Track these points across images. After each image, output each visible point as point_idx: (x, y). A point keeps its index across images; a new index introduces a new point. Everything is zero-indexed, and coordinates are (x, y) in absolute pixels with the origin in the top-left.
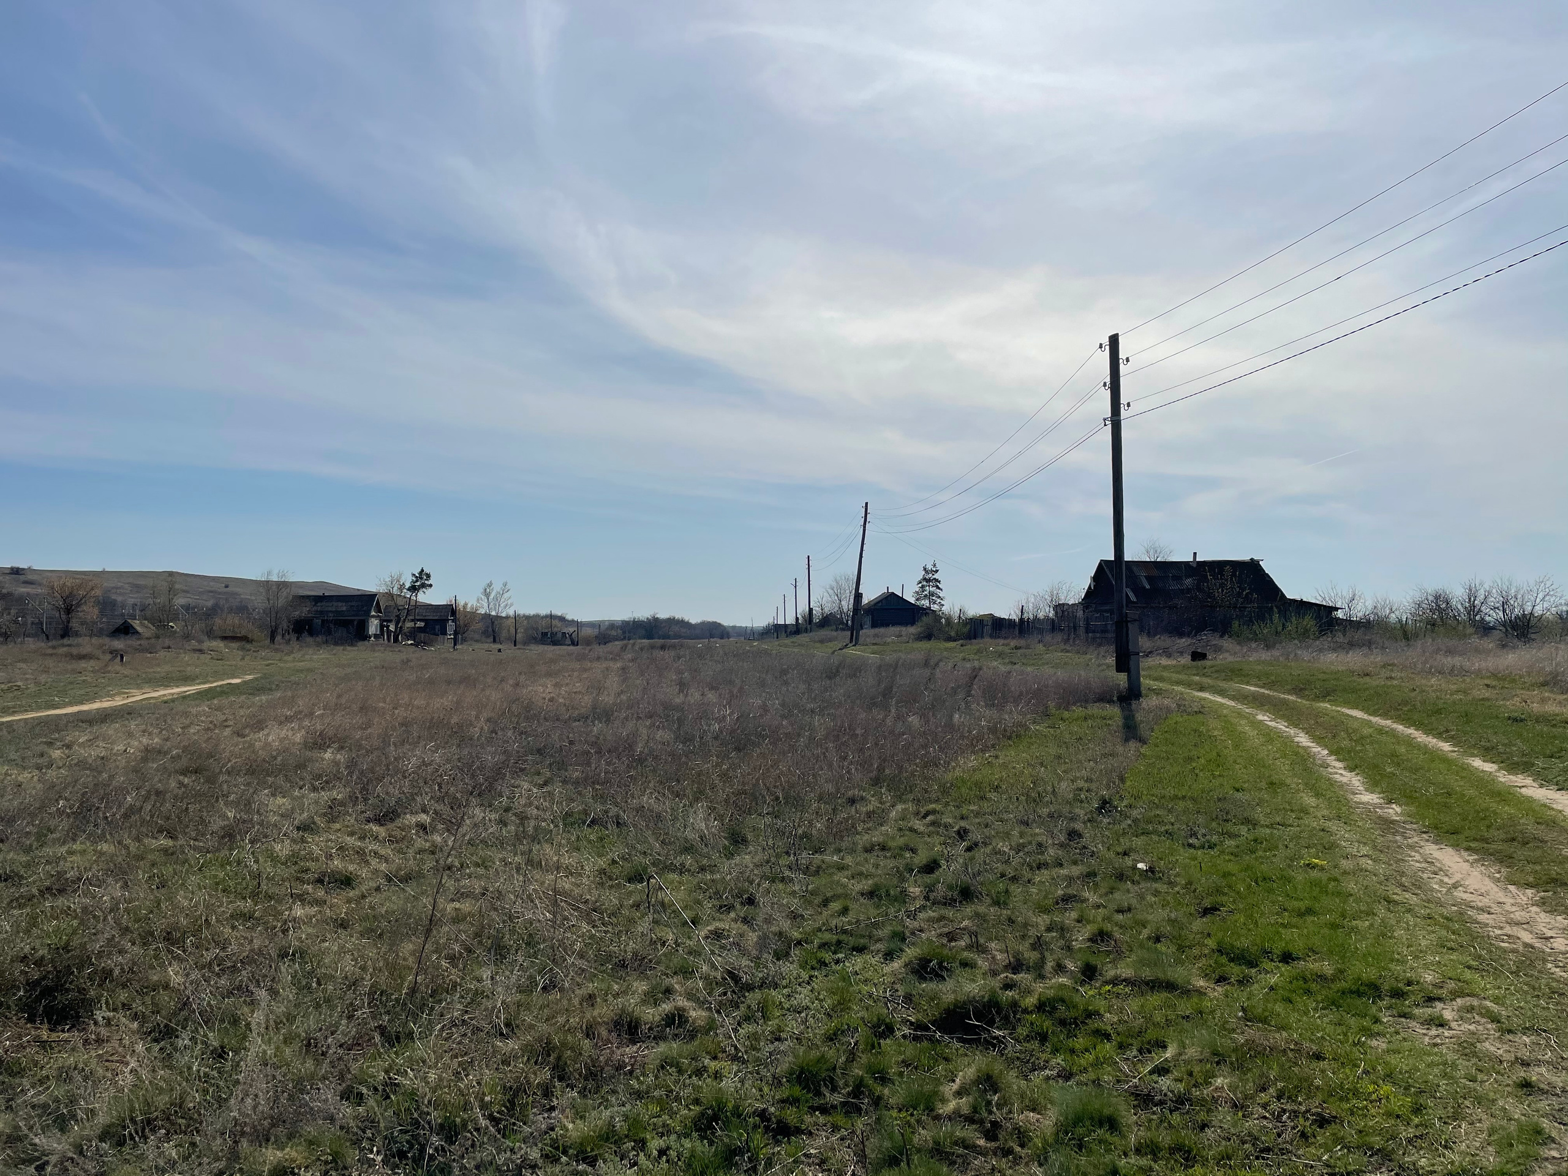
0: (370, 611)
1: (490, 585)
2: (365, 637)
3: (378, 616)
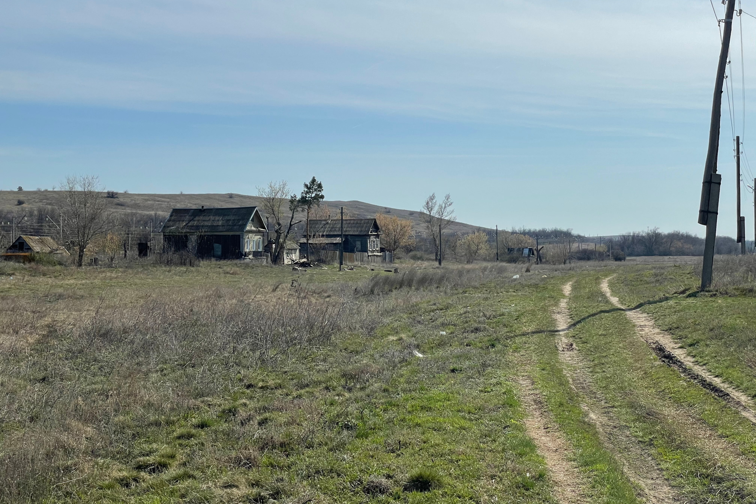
0: (245, 225)
1: (432, 198)
2: (240, 255)
3: (259, 232)
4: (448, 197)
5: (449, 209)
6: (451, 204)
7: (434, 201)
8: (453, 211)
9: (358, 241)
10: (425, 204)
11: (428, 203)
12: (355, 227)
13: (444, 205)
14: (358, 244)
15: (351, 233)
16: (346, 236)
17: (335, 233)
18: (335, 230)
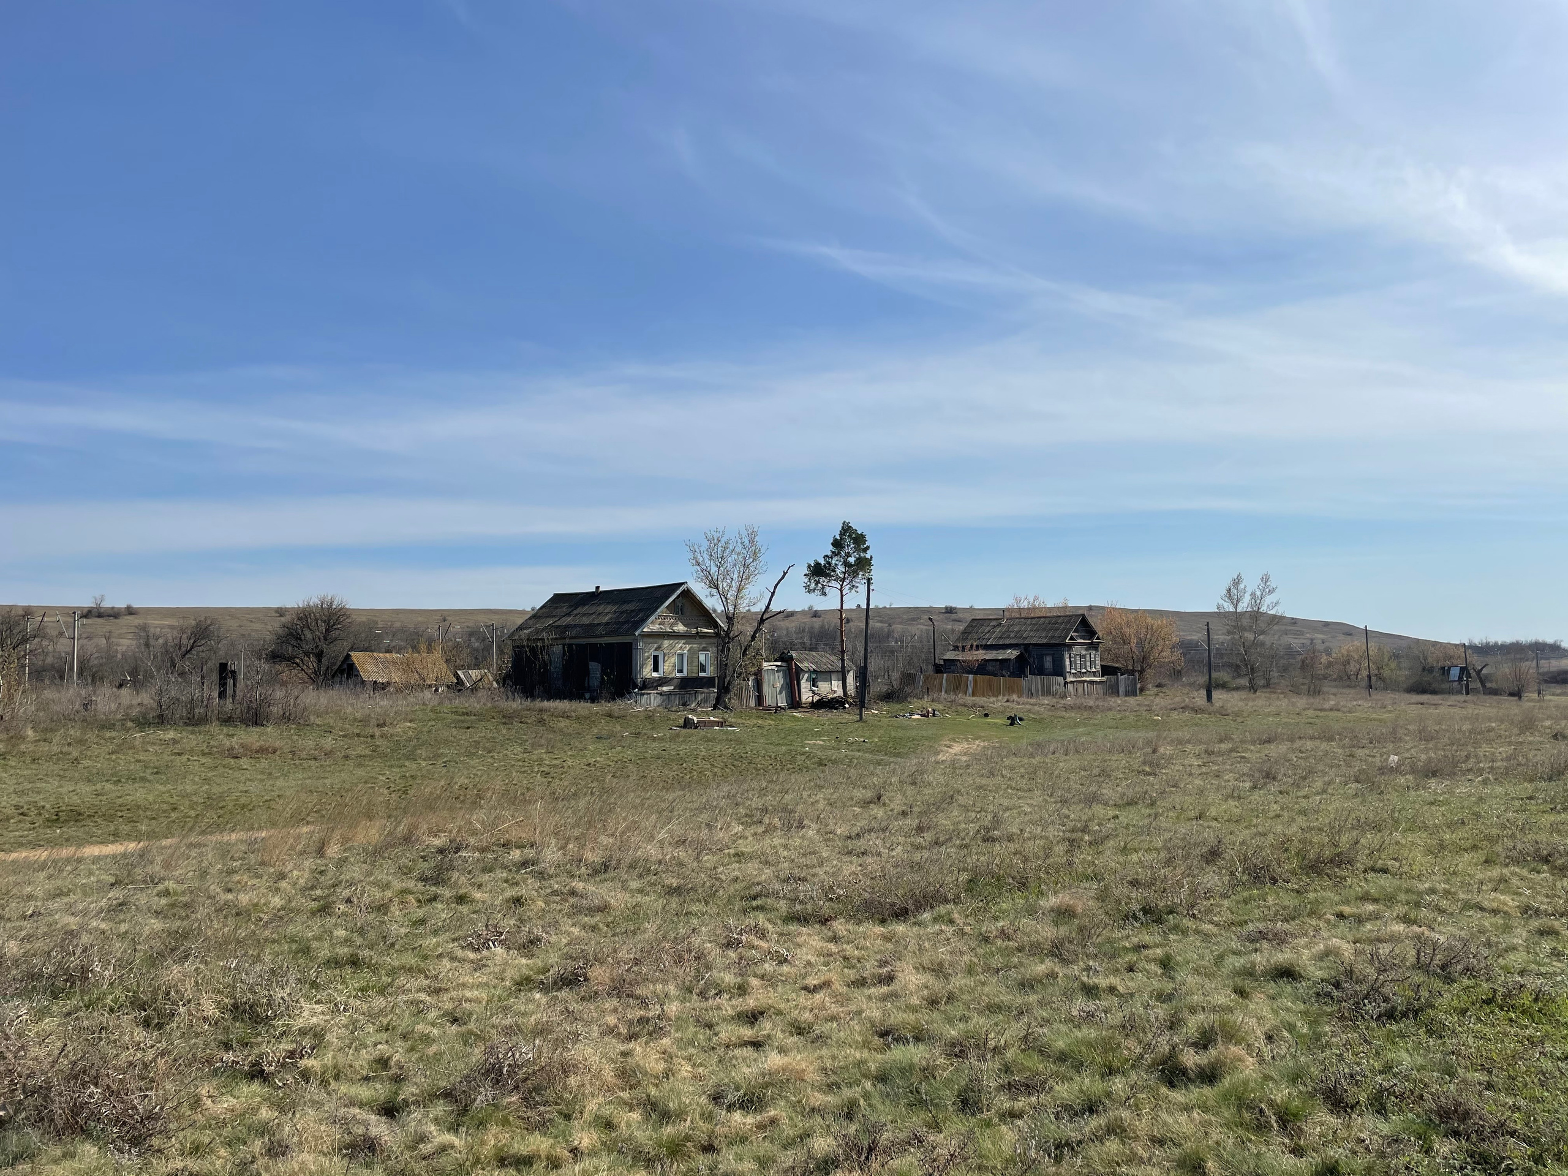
2: (630, 685)
3: (700, 636)
4: (1266, 579)
5: (1269, 600)
6: (1274, 590)
7: (1242, 586)
8: (1277, 604)
9: (1048, 654)
10: (1225, 592)
11: (1229, 590)
12: (1044, 630)
13: (1258, 593)
14: (1048, 662)
15: (1033, 641)
16: (1027, 646)
17: (1007, 642)
18: (1008, 637)
